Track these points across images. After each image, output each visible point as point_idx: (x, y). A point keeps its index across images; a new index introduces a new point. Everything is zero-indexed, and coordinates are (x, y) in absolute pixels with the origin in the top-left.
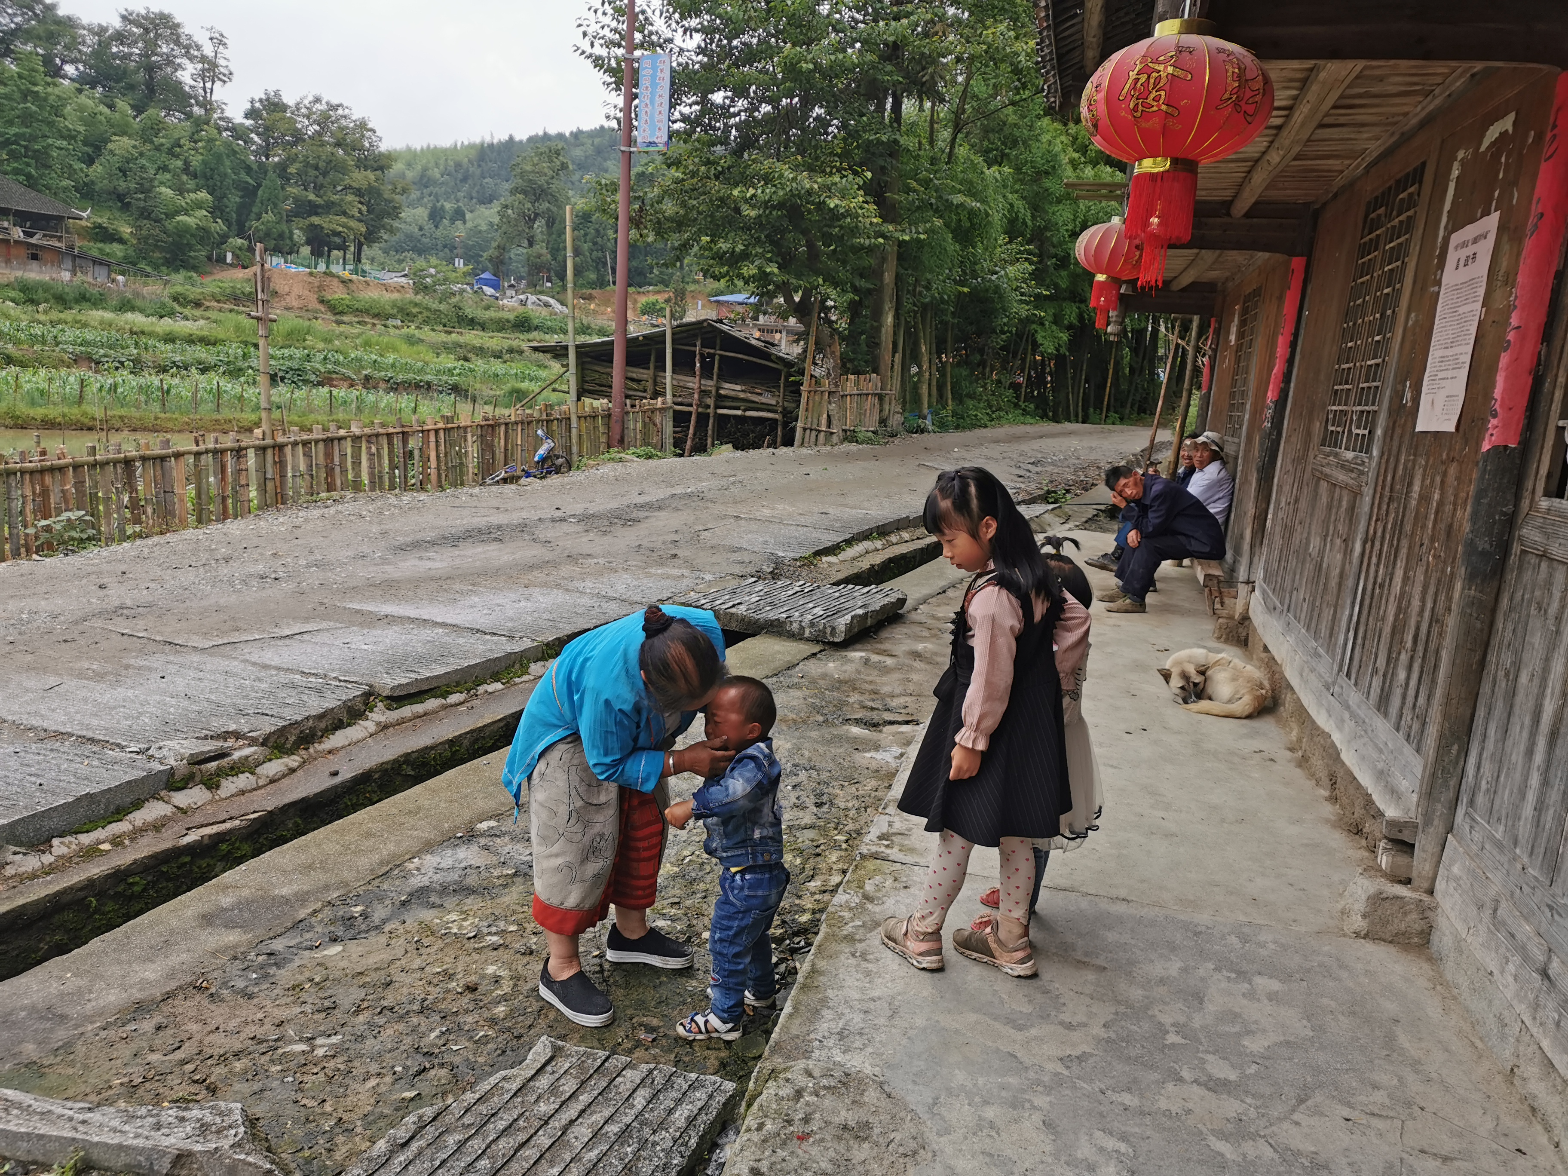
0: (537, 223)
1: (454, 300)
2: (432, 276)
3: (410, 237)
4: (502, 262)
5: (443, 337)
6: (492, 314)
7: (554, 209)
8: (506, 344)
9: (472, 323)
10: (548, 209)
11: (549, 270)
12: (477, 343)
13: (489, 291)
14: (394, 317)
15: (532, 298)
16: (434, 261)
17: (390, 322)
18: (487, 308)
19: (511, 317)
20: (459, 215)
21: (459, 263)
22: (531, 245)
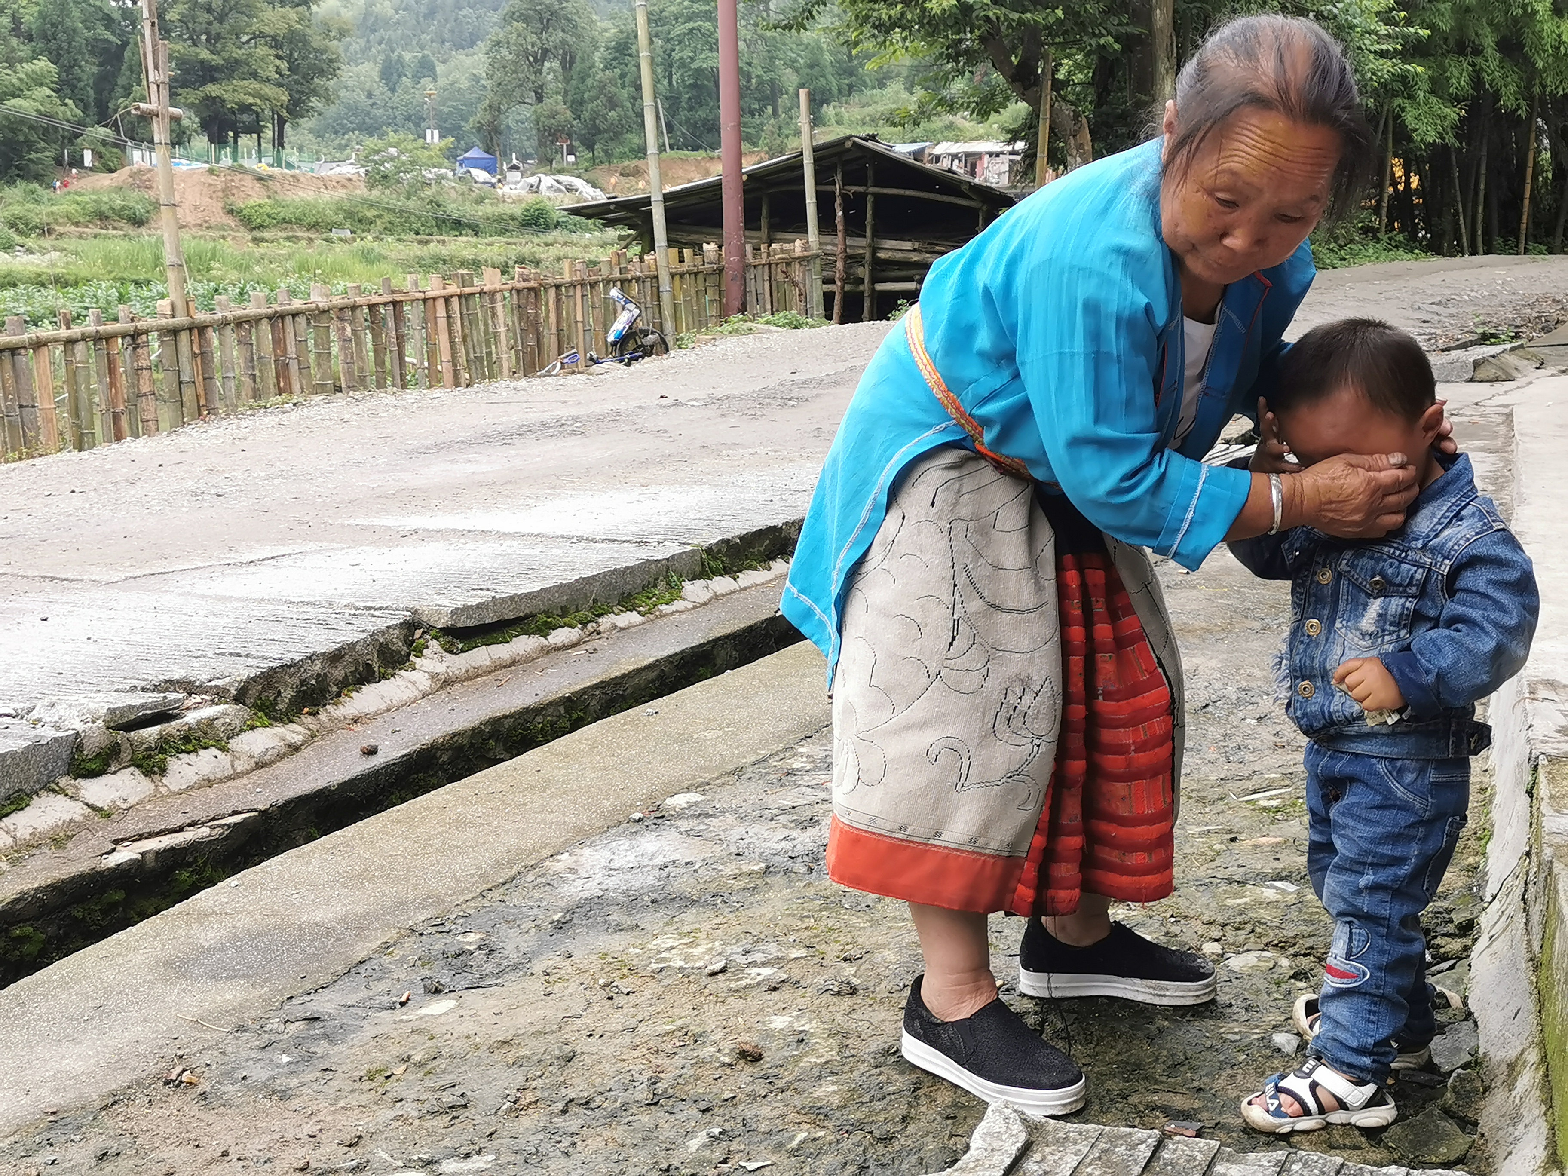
0: (547, 64)
1: (428, 193)
2: (392, 159)
3: (353, 109)
4: (497, 131)
5: (416, 250)
6: (487, 209)
7: (571, 40)
8: (513, 252)
9: (458, 225)
10: (563, 42)
11: (570, 135)
12: (468, 254)
13: (481, 175)
14: (340, 226)
15: (548, 181)
16: (392, 137)
17: (334, 234)
18: (480, 201)
19: (518, 211)
20: (426, 68)
21: (433, 137)
22: (540, 99)
